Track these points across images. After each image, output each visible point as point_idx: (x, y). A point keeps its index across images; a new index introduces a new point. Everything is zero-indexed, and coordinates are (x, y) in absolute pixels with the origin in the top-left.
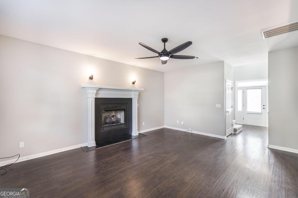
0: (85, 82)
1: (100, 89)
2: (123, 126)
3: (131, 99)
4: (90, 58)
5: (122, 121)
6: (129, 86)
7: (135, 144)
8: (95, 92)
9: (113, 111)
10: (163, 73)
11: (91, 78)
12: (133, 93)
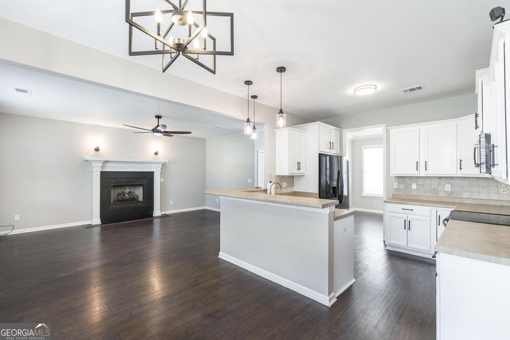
0: (89, 154)
1: (106, 162)
2: (141, 204)
3: (152, 173)
4: (96, 128)
5: (141, 199)
6: (150, 156)
7: (157, 225)
8: (101, 164)
9: (127, 187)
10: (204, 140)
11: (97, 150)
12: (154, 165)
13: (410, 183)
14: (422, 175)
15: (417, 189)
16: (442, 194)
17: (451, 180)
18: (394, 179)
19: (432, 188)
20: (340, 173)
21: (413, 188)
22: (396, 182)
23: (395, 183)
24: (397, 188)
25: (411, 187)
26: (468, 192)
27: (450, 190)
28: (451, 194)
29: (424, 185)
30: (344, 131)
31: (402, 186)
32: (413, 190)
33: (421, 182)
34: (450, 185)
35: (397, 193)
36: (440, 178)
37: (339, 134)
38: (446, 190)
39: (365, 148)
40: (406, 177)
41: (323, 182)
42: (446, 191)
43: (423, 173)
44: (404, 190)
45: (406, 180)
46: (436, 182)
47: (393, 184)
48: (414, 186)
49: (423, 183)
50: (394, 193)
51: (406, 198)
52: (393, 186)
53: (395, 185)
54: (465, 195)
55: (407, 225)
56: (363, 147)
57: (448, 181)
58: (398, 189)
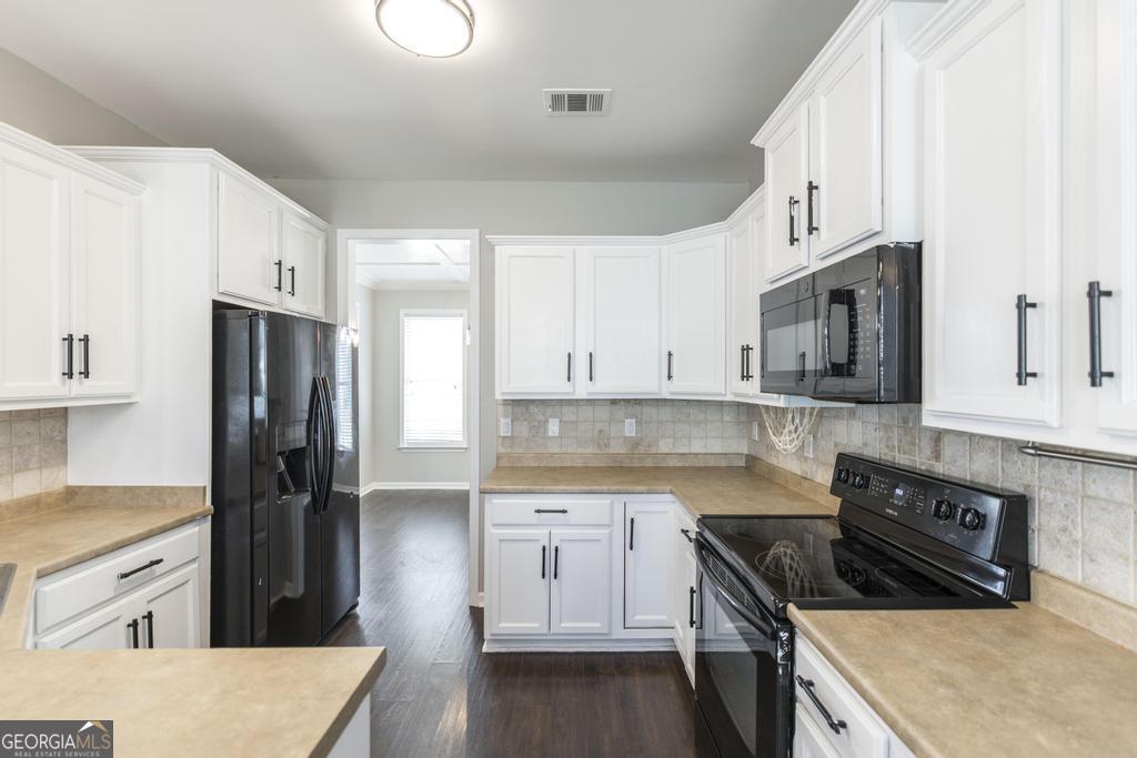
13: (542, 418)
14: (581, 394)
15: (560, 437)
16: (617, 448)
17: (638, 408)
18: (501, 408)
19: (597, 429)
20: (321, 393)
21: (550, 434)
22: (506, 416)
23: (502, 420)
24: (509, 434)
25: (546, 430)
26: (669, 437)
27: (634, 435)
28: (636, 443)
29: (577, 422)
30: (341, 234)
31: (523, 429)
32: (550, 438)
33: (569, 414)
34: (634, 421)
35: (509, 450)
36: (614, 402)
37: (320, 243)
38: (628, 435)
39: (407, 315)
40: (532, 401)
41: (237, 433)
42: (626, 438)
43: (582, 389)
44: (527, 440)
45: (533, 409)
46: (603, 412)
47: (498, 421)
48: (553, 428)
49: (574, 418)
50: (502, 450)
51: (534, 465)
52: (498, 428)
53: (504, 427)
54: (665, 446)
55: (550, 564)
56: (402, 312)
57: (630, 409)
58: (512, 438)
